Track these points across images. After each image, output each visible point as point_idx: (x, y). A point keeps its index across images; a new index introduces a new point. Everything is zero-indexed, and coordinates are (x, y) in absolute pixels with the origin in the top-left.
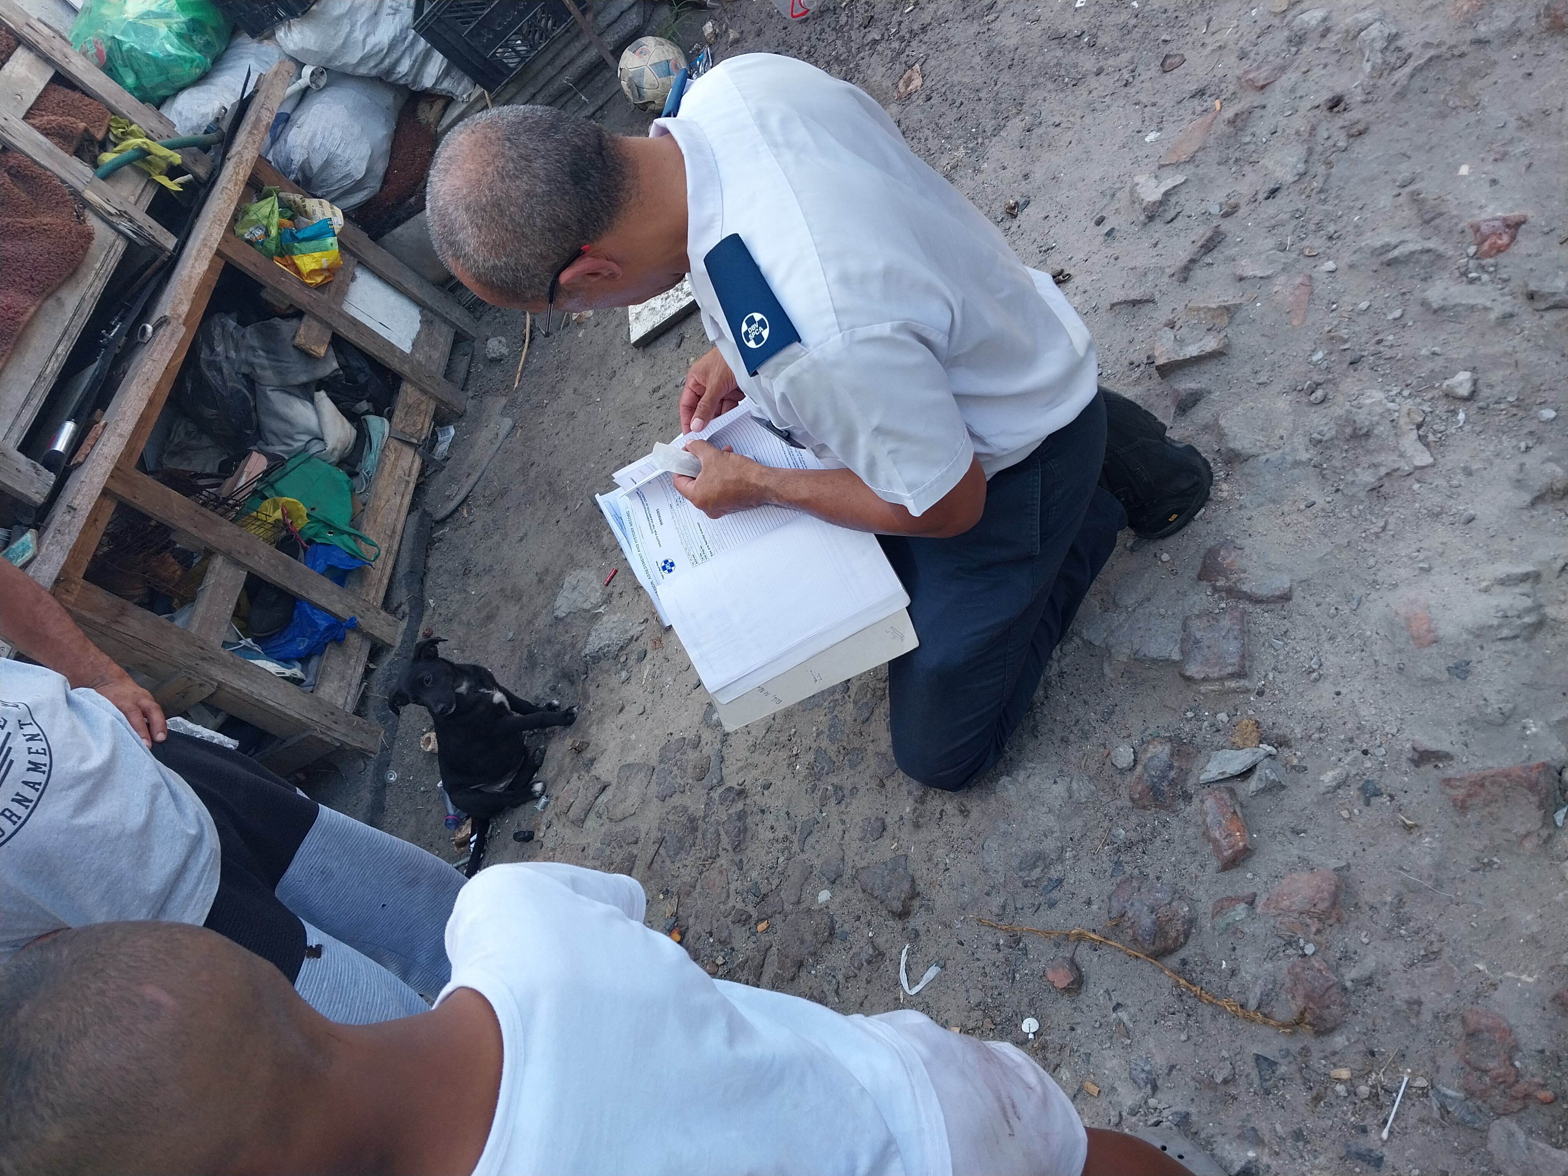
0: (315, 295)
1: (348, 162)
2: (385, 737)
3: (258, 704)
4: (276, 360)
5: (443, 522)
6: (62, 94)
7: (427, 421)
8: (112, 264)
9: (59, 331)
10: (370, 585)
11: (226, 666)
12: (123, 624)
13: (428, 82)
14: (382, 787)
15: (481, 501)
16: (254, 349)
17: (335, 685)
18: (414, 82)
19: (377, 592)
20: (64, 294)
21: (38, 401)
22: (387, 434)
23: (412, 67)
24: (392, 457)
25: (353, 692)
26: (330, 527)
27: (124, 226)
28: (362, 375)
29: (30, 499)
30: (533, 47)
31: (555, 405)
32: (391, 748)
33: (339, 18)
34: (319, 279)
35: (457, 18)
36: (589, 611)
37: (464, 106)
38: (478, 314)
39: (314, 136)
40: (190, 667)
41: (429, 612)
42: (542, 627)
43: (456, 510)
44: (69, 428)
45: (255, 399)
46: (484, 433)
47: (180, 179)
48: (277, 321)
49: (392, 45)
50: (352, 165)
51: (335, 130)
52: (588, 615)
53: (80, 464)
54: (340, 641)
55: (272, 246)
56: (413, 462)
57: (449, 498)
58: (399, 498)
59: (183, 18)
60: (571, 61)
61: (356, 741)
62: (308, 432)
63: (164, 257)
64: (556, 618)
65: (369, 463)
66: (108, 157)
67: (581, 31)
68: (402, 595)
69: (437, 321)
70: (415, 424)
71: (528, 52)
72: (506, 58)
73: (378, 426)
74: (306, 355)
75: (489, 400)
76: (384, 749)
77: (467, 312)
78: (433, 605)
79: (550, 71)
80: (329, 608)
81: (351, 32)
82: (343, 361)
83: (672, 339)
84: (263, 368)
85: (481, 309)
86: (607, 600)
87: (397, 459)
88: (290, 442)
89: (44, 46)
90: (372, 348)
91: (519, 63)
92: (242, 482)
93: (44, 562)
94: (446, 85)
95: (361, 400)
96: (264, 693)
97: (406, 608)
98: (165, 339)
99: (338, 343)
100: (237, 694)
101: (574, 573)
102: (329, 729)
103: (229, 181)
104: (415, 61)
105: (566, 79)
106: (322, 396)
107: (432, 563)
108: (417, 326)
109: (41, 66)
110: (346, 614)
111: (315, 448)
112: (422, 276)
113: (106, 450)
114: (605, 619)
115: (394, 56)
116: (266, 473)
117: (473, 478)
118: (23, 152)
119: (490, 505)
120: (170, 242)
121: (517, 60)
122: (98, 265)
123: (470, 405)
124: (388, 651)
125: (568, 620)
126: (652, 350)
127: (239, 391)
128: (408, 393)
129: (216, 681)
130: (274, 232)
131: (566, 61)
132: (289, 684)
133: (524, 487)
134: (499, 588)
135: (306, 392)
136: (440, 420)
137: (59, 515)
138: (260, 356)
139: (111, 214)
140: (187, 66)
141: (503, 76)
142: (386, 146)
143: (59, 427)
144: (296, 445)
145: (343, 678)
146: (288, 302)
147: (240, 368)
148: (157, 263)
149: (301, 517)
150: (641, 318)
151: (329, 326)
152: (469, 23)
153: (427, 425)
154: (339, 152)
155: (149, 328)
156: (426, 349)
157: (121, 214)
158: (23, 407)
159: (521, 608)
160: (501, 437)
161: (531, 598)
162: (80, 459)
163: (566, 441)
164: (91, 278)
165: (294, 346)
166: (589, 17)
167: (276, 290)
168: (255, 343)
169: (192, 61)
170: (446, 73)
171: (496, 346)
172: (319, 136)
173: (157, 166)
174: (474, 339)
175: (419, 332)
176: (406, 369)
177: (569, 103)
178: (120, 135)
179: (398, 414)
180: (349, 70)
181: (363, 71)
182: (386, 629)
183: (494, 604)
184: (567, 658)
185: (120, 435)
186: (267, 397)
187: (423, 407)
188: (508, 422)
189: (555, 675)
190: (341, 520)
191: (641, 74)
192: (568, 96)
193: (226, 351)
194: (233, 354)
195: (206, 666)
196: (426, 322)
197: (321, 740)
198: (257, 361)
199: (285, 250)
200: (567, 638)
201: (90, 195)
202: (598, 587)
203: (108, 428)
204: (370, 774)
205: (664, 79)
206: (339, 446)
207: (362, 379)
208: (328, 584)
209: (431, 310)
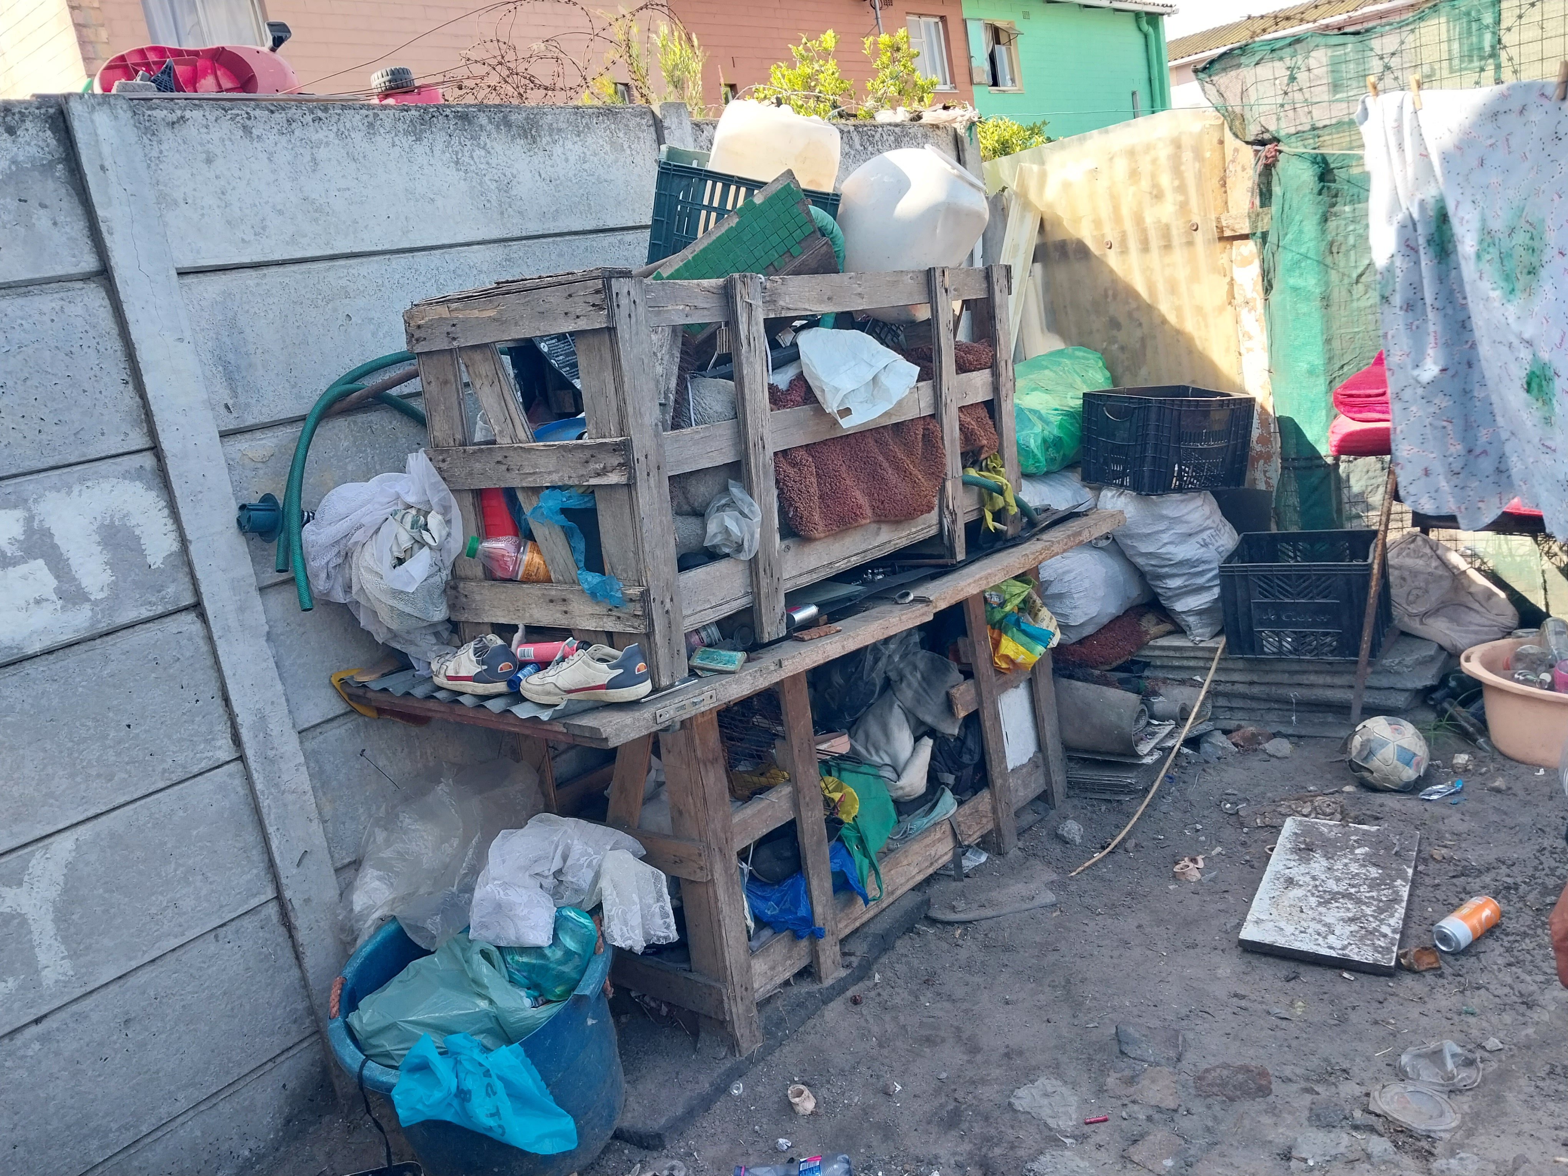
0: (991, 672)
1: (1075, 607)
2: (758, 1051)
3: (715, 925)
4: (925, 690)
5: (933, 922)
6: (983, 413)
7: (978, 834)
8: (921, 537)
9: (864, 547)
10: (847, 915)
11: (726, 872)
12: (707, 771)
13: (1180, 606)
14: (721, 1089)
15: (980, 937)
16: (915, 668)
17: (764, 968)
18: (1169, 598)
19: (846, 926)
20: (885, 528)
21: (816, 577)
22: (948, 815)
23: (1179, 588)
24: (938, 835)
25: (769, 987)
26: (862, 842)
27: (946, 522)
28: (968, 757)
29: (762, 632)
30: (1295, 651)
31: (1110, 921)
32: (755, 1065)
33: (1164, 517)
34: (1004, 666)
35: (1260, 586)
36: (1051, 1129)
37: (1191, 644)
38: (1071, 793)
39: (1068, 572)
40: (709, 847)
41: (869, 983)
42: (984, 1097)
43: (951, 923)
44: (812, 610)
45: (877, 700)
46: (1020, 886)
47: (998, 525)
48: (954, 666)
49: (1181, 563)
50: (1074, 611)
51: (1087, 581)
52: (1046, 1133)
53: (802, 640)
54: (797, 936)
55: (998, 616)
56: (946, 854)
57: (953, 909)
58: (916, 870)
59: (1056, 432)
60: (1312, 686)
61: (741, 1031)
62: (894, 757)
63: (950, 561)
64: (1010, 1104)
65: (919, 823)
66: (973, 472)
67: (1355, 673)
68: (860, 948)
69: (1041, 770)
70: (969, 827)
71: (1291, 652)
72: (1268, 642)
73: (948, 803)
74: (949, 706)
75: (1037, 865)
76: (749, 1059)
77: (1065, 784)
78: (877, 980)
79: (1285, 678)
80: (815, 902)
81: (1163, 531)
82: (962, 734)
83: (1285, 968)
84: (909, 685)
85: (1077, 791)
86: (1081, 1138)
87: (940, 840)
88: (873, 752)
89: (1002, 379)
90: (991, 745)
91: (1274, 653)
92: (823, 747)
93: (737, 682)
94: (1191, 619)
95: (951, 773)
96: (727, 919)
97: (855, 961)
98: (918, 613)
99: (973, 720)
100: (712, 901)
101: (1054, 1082)
102: (735, 1000)
103: (1033, 553)
104: (1186, 586)
105: (1294, 694)
106: (928, 744)
107: (902, 945)
108: (1025, 760)
109: (989, 388)
110: (819, 922)
111: (888, 773)
112: (1061, 730)
113: (828, 647)
114: (1067, 1153)
115: (1174, 571)
116: (842, 757)
117: (989, 912)
118: (942, 426)
119: (986, 946)
120: (961, 556)
121: (1275, 650)
122: (914, 530)
123: (1013, 853)
124: (814, 981)
125: (1022, 1118)
126: (1255, 961)
127: (874, 685)
128: (984, 800)
129: (712, 875)
130: (1008, 608)
131: (1306, 682)
132: (745, 932)
133: (1034, 961)
134: (956, 1024)
135: (921, 731)
136: (985, 844)
137: (768, 660)
138: (915, 676)
139: (948, 507)
140: (1031, 462)
141: (1253, 651)
142: (1106, 620)
143: (808, 605)
144: (876, 758)
145: (773, 968)
146: (971, 660)
147: (891, 671)
148: (941, 561)
149: (849, 813)
150: (1262, 926)
151: (980, 702)
152: (1266, 597)
153: (975, 837)
154: (1075, 596)
155: (911, 597)
156: (1020, 782)
157: (953, 513)
158: (807, 572)
159: (969, 1062)
160: (1036, 902)
161: (987, 1062)
162: (806, 638)
163: (1107, 960)
164: (904, 534)
165: (947, 694)
166: (1369, 670)
167: (972, 645)
168: (921, 665)
169: (1038, 461)
170: (1200, 613)
171: (1073, 829)
172: (1073, 575)
173: (993, 505)
174: (1053, 807)
175: (1024, 765)
176: (999, 782)
177: (1276, 712)
178: (990, 467)
179: (967, 808)
180: (1129, 553)
181: (1140, 561)
182: (829, 962)
183: (942, 1033)
184: (997, 1151)
185: (843, 647)
186: (891, 707)
187: (984, 820)
188: (1050, 897)
189: (971, 1154)
190: (875, 845)
191: (1383, 744)
192: (1281, 706)
193: (894, 651)
194: (896, 659)
195: (718, 858)
196: (1033, 762)
197: (722, 1001)
198: (909, 676)
199: (1000, 627)
200: (1010, 1134)
201: (949, 485)
202: (1074, 1116)
203: (840, 635)
204: (723, 1068)
205: (1400, 765)
206: (907, 790)
207: (966, 759)
208: (828, 884)
209: (1045, 759)
